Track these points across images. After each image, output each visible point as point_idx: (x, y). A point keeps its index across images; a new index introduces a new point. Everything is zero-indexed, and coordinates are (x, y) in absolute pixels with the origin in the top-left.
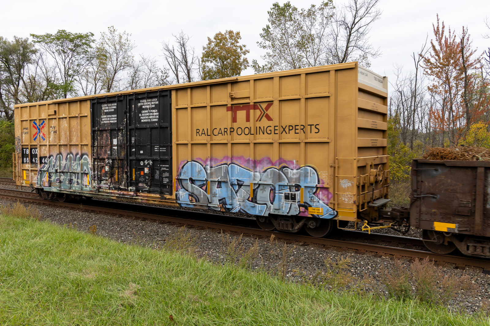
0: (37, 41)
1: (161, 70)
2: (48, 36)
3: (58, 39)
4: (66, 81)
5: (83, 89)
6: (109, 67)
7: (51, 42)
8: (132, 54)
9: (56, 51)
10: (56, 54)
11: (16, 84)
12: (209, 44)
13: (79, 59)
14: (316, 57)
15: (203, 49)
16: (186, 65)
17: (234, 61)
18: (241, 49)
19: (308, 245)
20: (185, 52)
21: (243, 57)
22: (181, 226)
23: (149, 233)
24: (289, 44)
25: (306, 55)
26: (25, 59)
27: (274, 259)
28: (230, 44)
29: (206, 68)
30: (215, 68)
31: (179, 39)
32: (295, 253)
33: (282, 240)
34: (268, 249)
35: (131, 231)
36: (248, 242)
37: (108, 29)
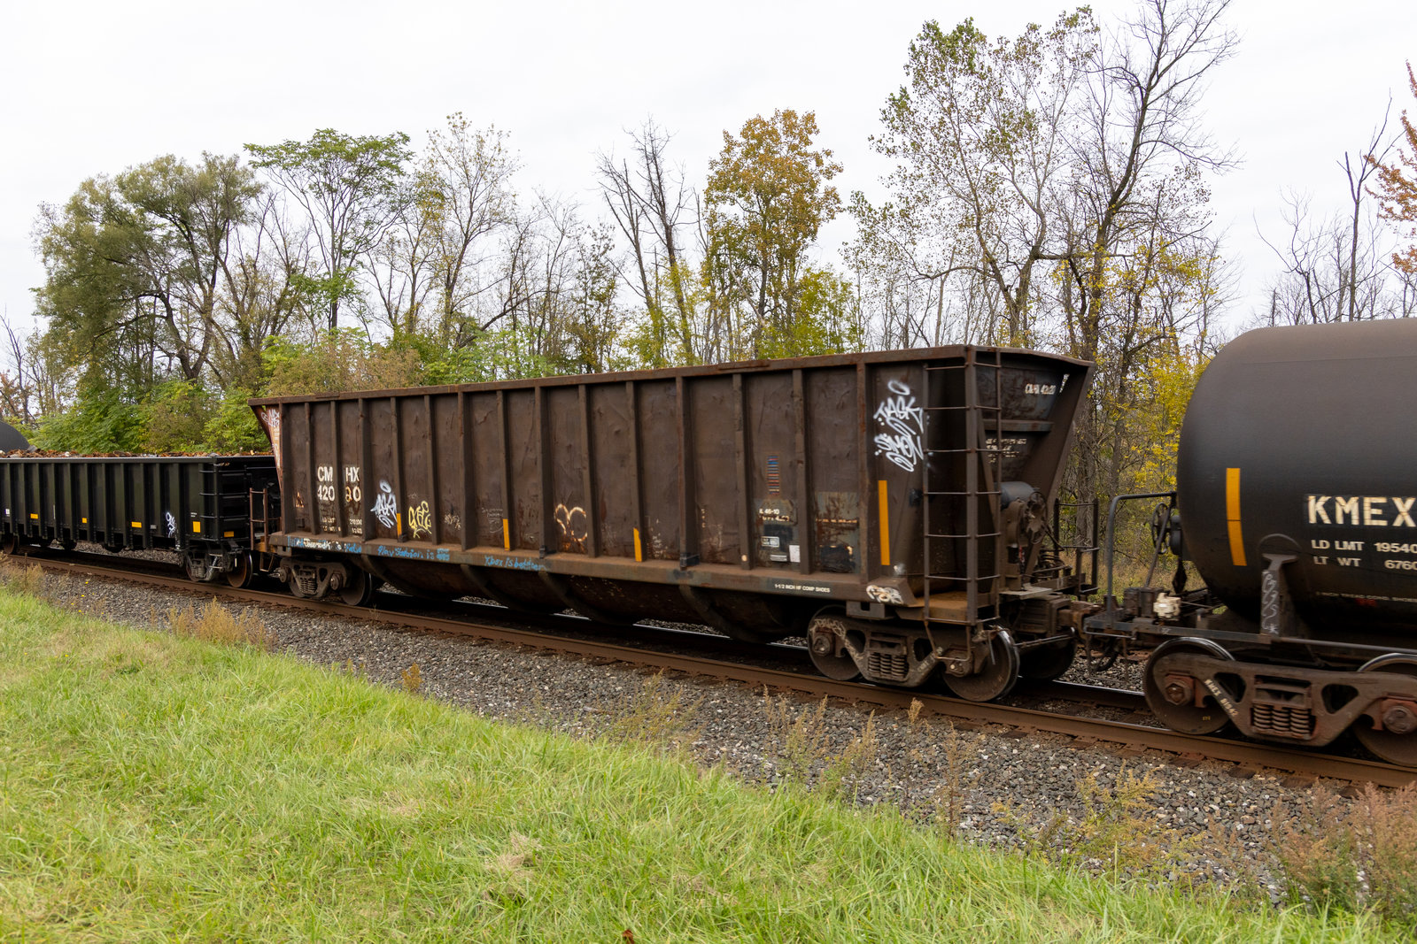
0: (260, 161)
1: (590, 231)
2: (290, 147)
3: (316, 155)
4: (337, 269)
5: (380, 289)
6: (451, 225)
7: (298, 164)
8: (512, 187)
9: (311, 187)
10: (311, 195)
11: (207, 280)
12: (728, 150)
13: (372, 207)
14: (1041, 178)
15: (709, 166)
16: (663, 215)
17: (798, 199)
18: (819, 163)
19: (1025, 735)
20: (659, 177)
21: (823, 184)
22: (649, 674)
23: (561, 691)
24: (962, 142)
25: (1013, 174)
26: (230, 211)
27: (920, 775)
28: (786, 148)
29: (720, 220)
30: (745, 218)
31: (643, 141)
32: (986, 757)
33: (944, 720)
34: (903, 744)
35: (512, 686)
36: (845, 722)
37: (448, 121)
